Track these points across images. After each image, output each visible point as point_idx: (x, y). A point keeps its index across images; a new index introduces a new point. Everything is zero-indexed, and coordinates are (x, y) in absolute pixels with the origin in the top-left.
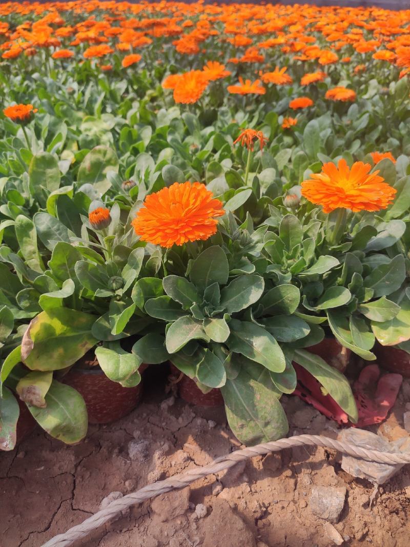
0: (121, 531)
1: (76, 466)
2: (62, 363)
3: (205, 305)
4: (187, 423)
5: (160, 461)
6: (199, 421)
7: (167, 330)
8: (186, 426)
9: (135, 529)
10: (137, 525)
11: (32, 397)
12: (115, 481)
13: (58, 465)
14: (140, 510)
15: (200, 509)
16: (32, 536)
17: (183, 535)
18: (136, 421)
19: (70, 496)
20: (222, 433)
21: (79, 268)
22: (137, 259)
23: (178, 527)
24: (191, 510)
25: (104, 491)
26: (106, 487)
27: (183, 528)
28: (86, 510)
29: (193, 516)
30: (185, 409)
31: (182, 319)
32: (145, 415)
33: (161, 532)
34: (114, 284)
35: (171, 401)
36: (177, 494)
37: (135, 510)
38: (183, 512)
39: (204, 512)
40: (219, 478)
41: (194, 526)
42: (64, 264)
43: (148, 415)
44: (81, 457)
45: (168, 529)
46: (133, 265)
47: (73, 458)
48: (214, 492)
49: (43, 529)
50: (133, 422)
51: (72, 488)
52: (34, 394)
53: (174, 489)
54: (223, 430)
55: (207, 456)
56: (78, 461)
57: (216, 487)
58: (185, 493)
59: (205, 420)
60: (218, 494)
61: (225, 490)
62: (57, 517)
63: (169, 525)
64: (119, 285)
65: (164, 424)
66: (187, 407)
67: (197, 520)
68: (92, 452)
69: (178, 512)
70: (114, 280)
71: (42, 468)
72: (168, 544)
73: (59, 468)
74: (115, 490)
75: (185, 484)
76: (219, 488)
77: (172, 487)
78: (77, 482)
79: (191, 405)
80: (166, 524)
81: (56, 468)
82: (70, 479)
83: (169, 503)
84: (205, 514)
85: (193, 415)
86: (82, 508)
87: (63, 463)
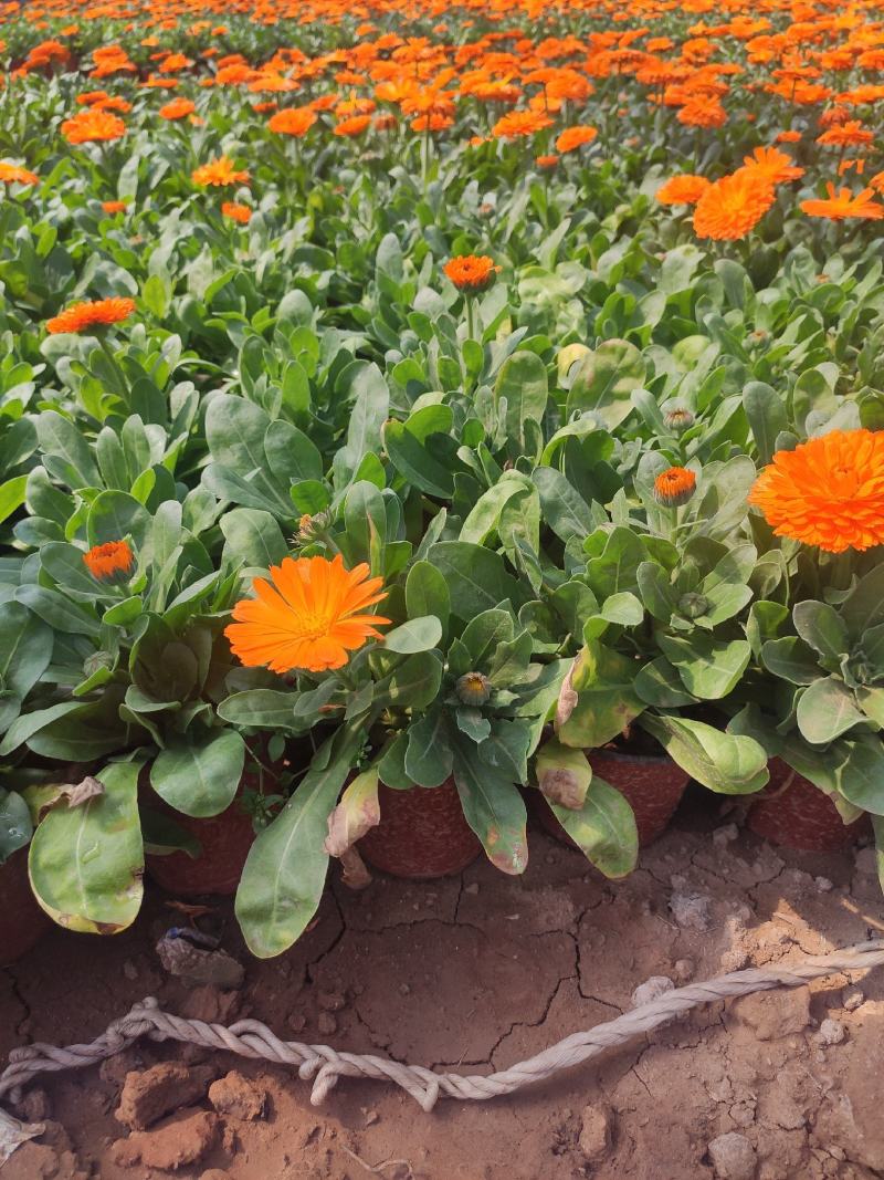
0: (676, 1046)
1: (578, 921)
2: (595, 739)
3: (860, 660)
4: (770, 876)
5: (739, 935)
6: (798, 876)
7: (798, 700)
8: (770, 881)
9: (702, 1047)
10: (704, 1040)
11: (562, 789)
12: (653, 958)
13: (545, 916)
14: (705, 1015)
15: (830, 1029)
16: (517, 1029)
17: (801, 1070)
18: (668, 857)
19: (574, 972)
20: (845, 903)
21: (644, 575)
22: (739, 565)
23: (791, 1053)
24: (813, 1028)
25: (635, 974)
26: (638, 966)
27: (799, 1056)
28: (607, 1000)
29: (818, 1038)
30: (761, 850)
31: (822, 682)
32: (684, 850)
33: (760, 1056)
34: (693, 608)
35: (731, 832)
36: (789, 994)
37: (697, 1013)
38: (799, 1028)
39: (838, 1035)
40: (854, 981)
41: (820, 1056)
42: (614, 565)
43: (689, 851)
44: (582, 908)
45: (772, 1055)
46: (727, 574)
47: (570, 907)
48: (848, 1004)
49: (534, 1020)
50: (662, 859)
51: (575, 959)
52: (568, 783)
53: (780, 986)
54: (846, 897)
55: (823, 940)
56: (578, 915)
57: (851, 996)
58: (802, 996)
59: (809, 876)
60: (856, 1008)
61: (868, 1003)
62: (557, 1002)
63: (772, 1047)
64: (702, 609)
65: (726, 871)
66: (765, 846)
67: (825, 1046)
68: (600, 903)
69: (790, 1026)
70: (695, 599)
71: (517, 917)
72: (774, 1079)
73: (548, 920)
74: (656, 972)
75: (800, 980)
76: (857, 997)
77: (779, 981)
78: (583, 949)
79: (774, 845)
80: (766, 1045)
81: (542, 919)
82: (570, 944)
83: (773, 1009)
84: (840, 1038)
85: (782, 863)
86: (599, 996)
87: (552, 913)
